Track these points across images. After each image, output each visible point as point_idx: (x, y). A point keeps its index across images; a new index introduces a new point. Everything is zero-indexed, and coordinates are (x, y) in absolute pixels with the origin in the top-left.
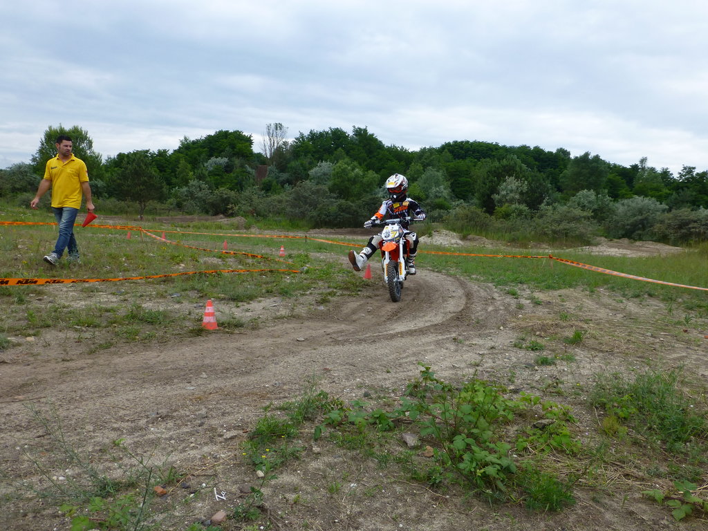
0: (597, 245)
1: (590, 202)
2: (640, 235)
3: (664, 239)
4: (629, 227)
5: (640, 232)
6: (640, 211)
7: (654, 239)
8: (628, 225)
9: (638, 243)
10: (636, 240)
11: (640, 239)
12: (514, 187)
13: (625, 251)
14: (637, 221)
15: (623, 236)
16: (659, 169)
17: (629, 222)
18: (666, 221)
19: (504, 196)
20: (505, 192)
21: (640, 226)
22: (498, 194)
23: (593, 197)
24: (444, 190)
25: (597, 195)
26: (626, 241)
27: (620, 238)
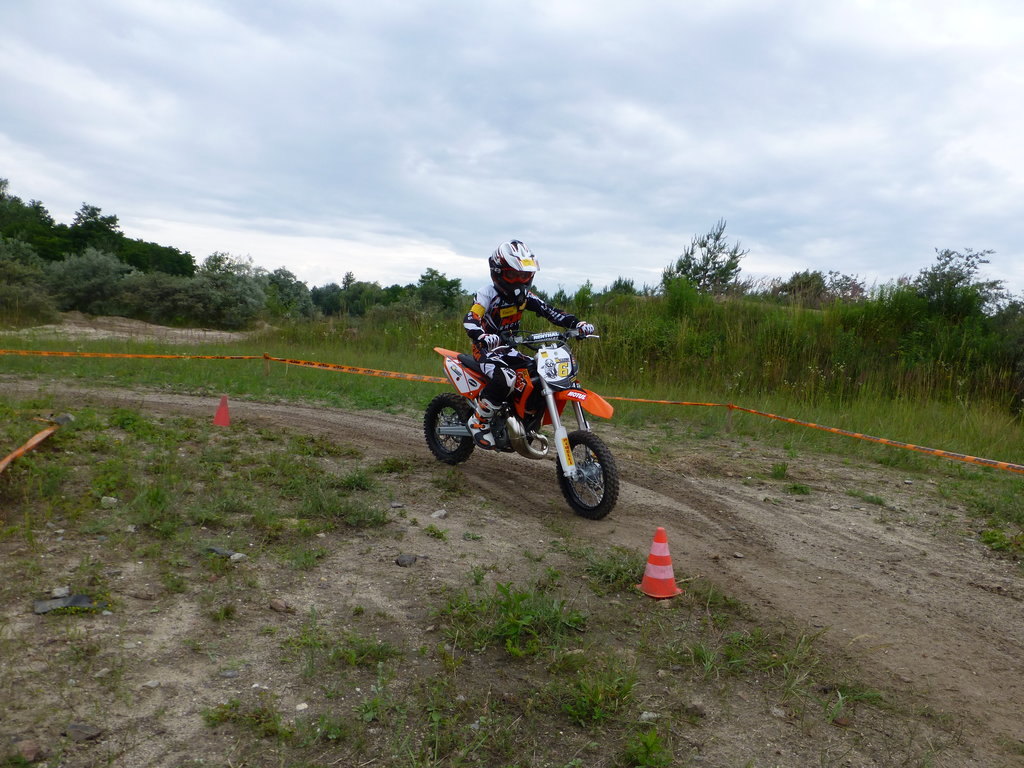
2: (100, 306)
3: (139, 313)
4: (80, 294)
5: (99, 302)
6: (95, 271)
7: (126, 313)
8: (79, 291)
9: (100, 319)
10: (96, 315)
11: (102, 314)
15: (72, 308)
18: (142, 289)
21: (99, 293)
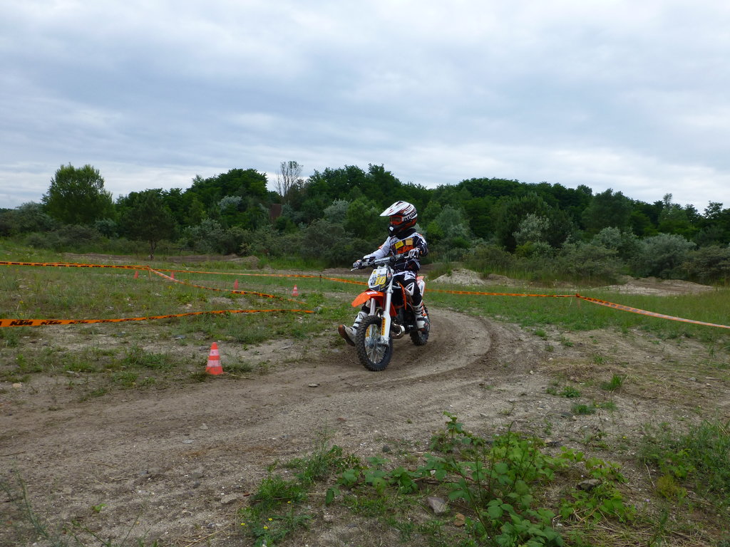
0: (623, 284)
1: (614, 240)
2: (668, 273)
3: (693, 278)
4: (655, 265)
5: (667, 270)
6: (667, 249)
7: (683, 277)
8: (655, 263)
9: (665, 282)
10: (664, 279)
11: (668, 278)
12: (535, 225)
13: (653, 290)
14: (664, 260)
16: (684, 206)
17: (656, 260)
18: (695, 259)
19: (525, 234)
20: (526, 230)
21: (668, 264)
22: (519, 231)
23: (617, 235)
24: (463, 228)
25: (621, 233)
26: (653, 279)
27: (647, 277)
